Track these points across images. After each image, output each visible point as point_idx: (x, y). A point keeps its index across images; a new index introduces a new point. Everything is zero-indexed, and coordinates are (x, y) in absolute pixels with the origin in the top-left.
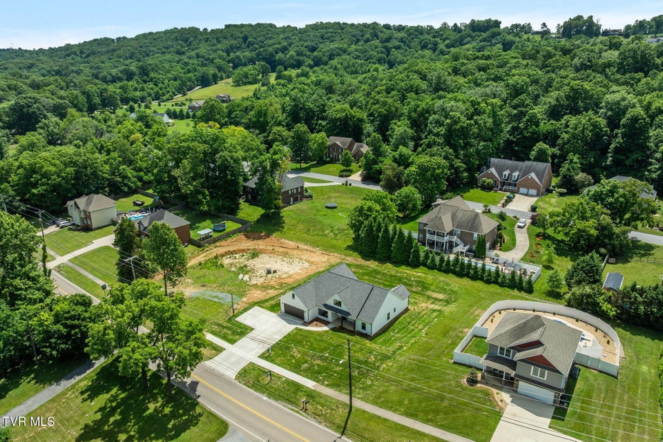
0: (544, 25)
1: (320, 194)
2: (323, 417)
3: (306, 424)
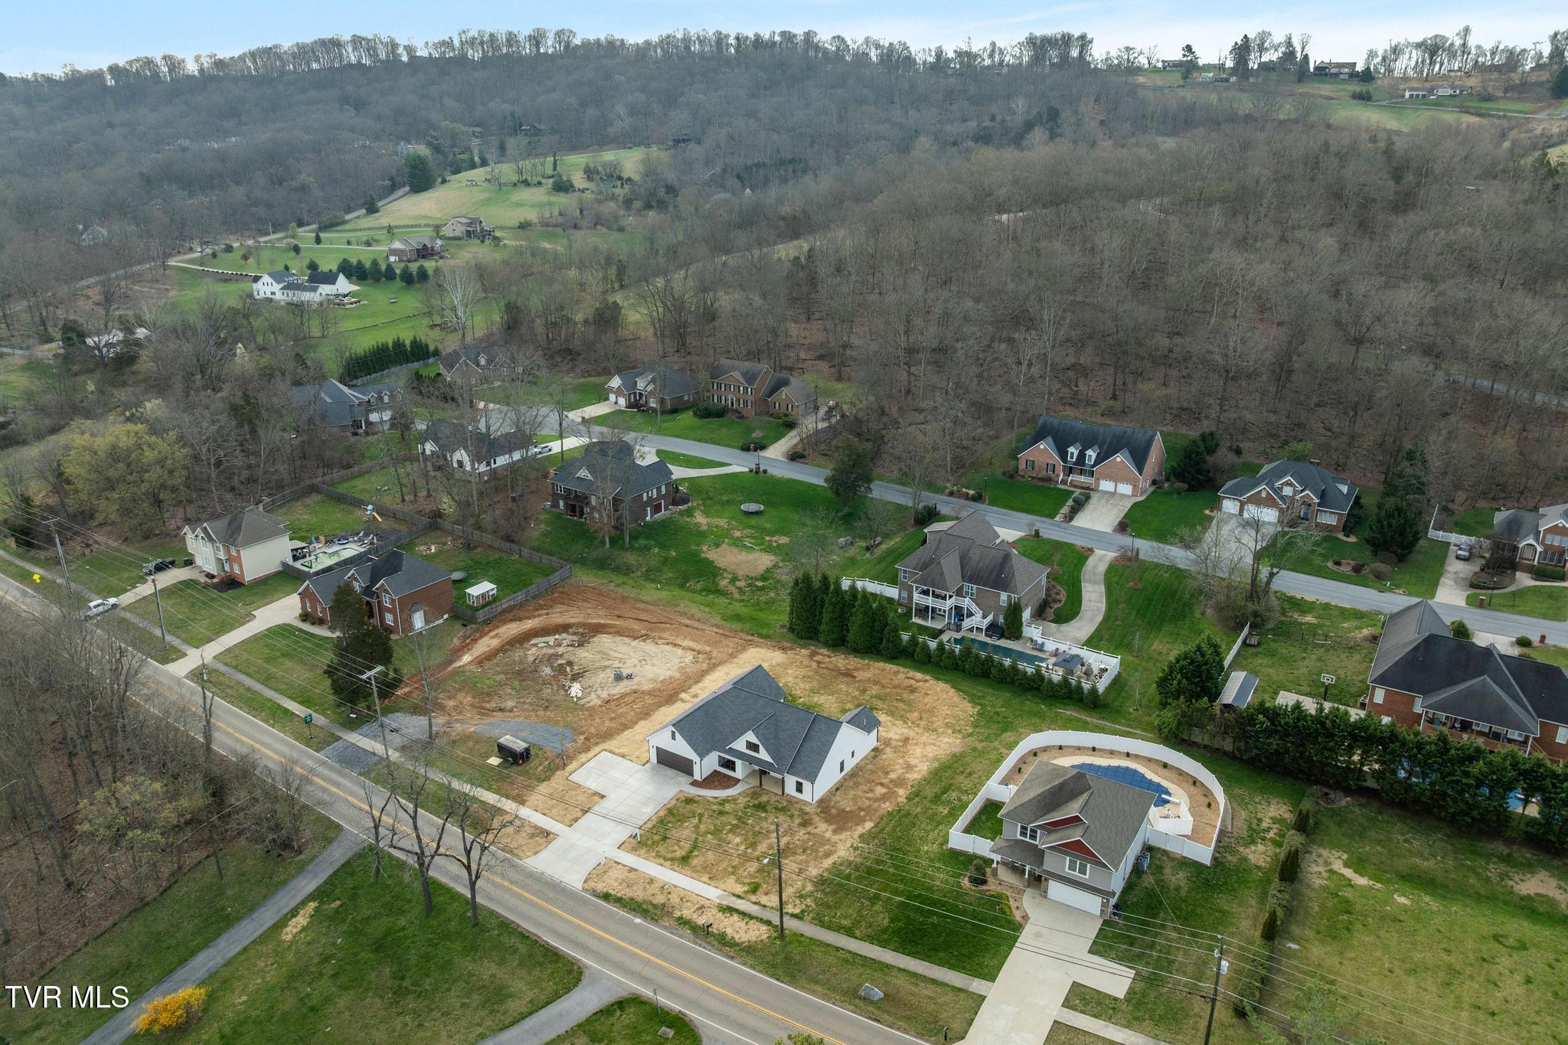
0: (1189, 48)
1: (705, 496)
2: (737, 948)
3: (710, 960)
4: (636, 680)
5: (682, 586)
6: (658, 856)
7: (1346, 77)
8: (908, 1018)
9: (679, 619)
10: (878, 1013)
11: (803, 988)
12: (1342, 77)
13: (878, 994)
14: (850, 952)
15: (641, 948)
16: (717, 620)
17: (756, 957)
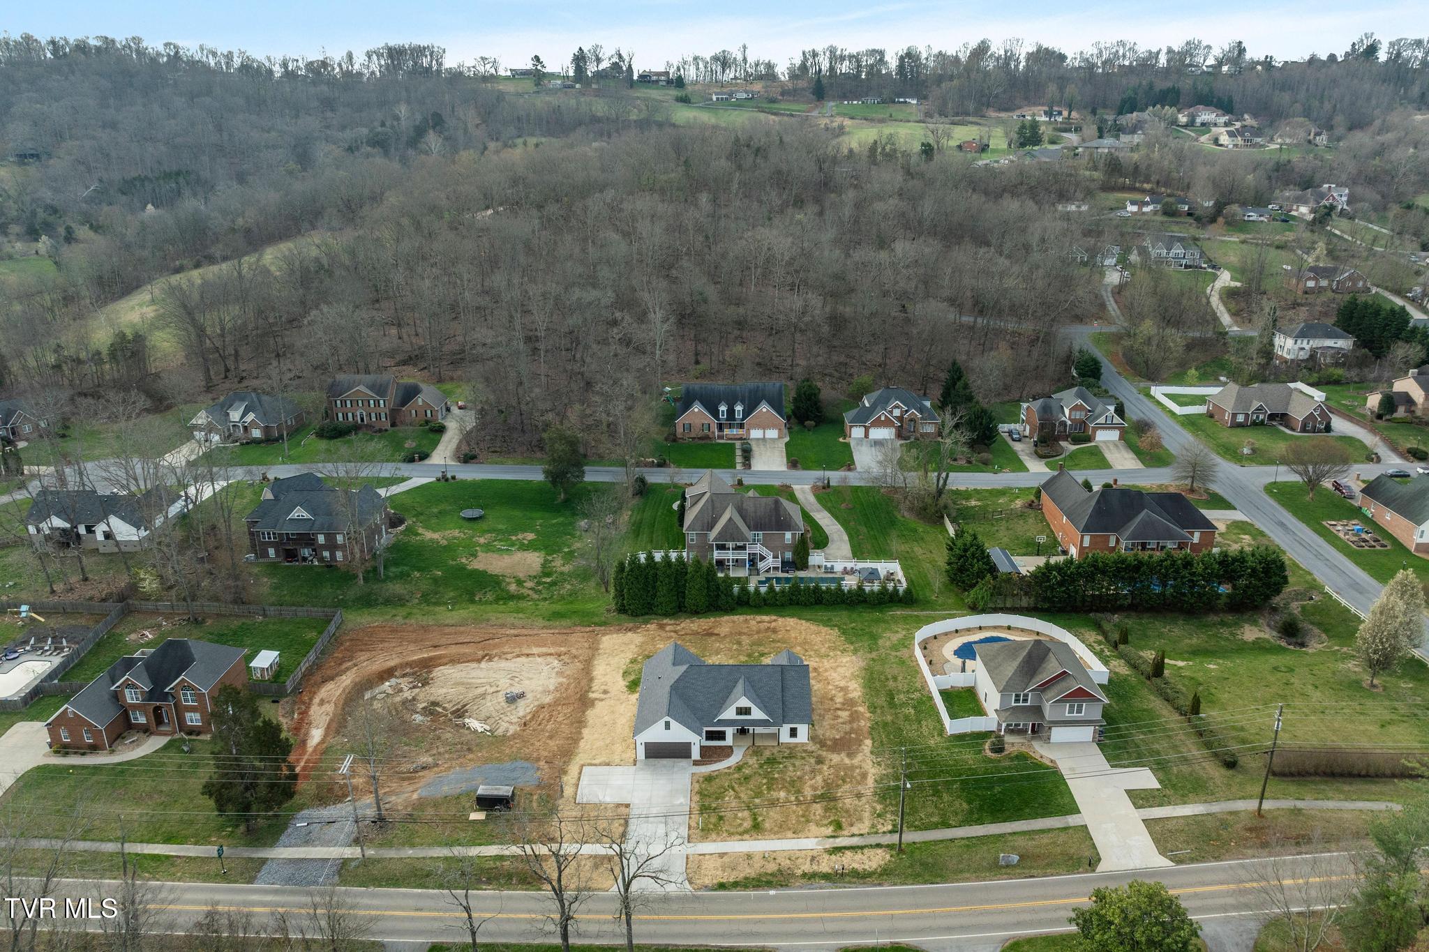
0: (537, 58)
1: (415, 513)
2: (876, 875)
3: (867, 894)
4: (529, 696)
5: (472, 601)
6: (731, 834)
7: (664, 83)
8: (1049, 865)
9: (503, 631)
10: (1026, 871)
11: (957, 881)
12: (661, 83)
13: (1015, 858)
14: (963, 839)
15: (802, 911)
16: (541, 622)
17: (898, 875)
